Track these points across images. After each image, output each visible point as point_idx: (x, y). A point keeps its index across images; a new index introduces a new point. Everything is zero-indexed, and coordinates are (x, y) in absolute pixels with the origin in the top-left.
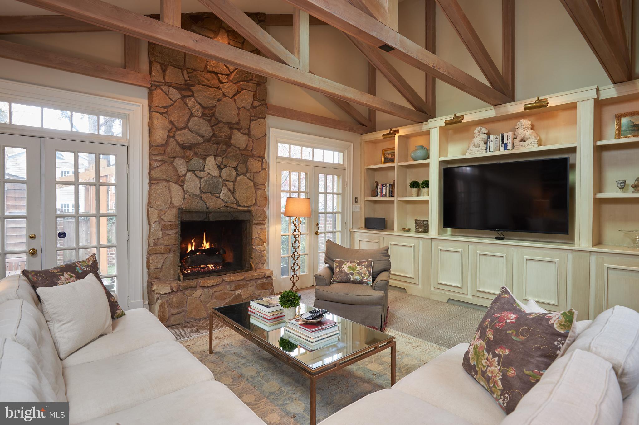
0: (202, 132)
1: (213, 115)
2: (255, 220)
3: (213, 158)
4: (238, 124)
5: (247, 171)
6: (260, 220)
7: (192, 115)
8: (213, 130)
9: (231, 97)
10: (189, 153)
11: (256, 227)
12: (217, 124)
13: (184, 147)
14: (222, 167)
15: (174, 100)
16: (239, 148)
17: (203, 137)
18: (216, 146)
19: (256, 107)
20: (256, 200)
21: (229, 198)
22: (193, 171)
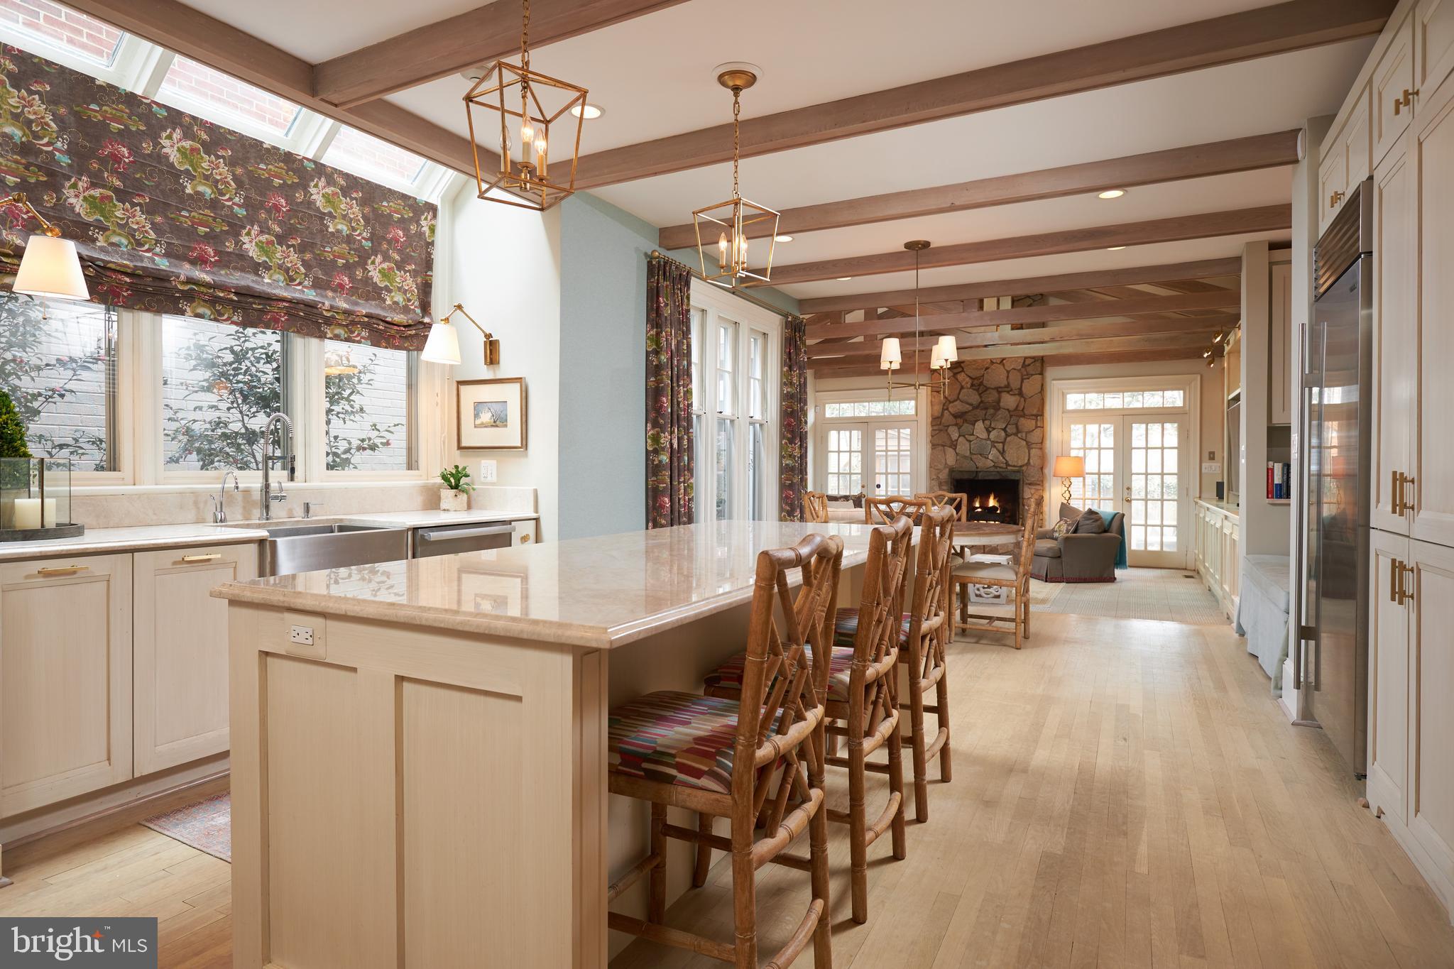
0: (970, 401)
1: (981, 383)
2: (1027, 480)
3: (982, 422)
4: (1008, 386)
5: (1018, 431)
7: (962, 388)
8: (981, 397)
9: (999, 362)
10: (960, 421)
11: (1028, 487)
12: (985, 391)
13: (955, 416)
14: (990, 429)
16: (1008, 410)
17: (972, 405)
18: (984, 412)
19: (1029, 365)
20: (1029, 460)
21: (998, 458)
22: (964, 436)
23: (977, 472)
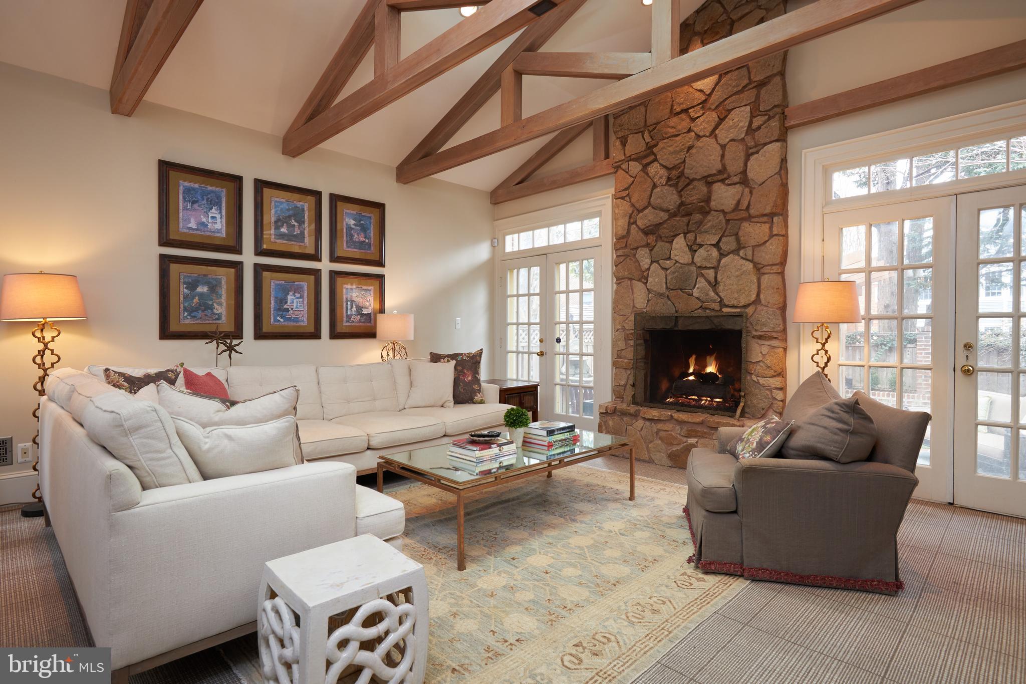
0: (665, 206)
1: (681, 175)
2: (756, 330)
3: (683, 238)
4: (723, 170)
5: (740, 247)
6: (765, 329)
7: (655, 186)
8: (681, 196)
9: (708, 134)
10: (651, 239)
11: (758, 343)
12: (688, 185)
13: (646, 232)
14: (696, 248)
15: (634, 176)
16: (723, 211)
17: (667, 211)
18: (685, 219)
19: (759, 128)
20: (758, 295)
21: (707, 295)
22: (657, 262)
23: (676, 317)
